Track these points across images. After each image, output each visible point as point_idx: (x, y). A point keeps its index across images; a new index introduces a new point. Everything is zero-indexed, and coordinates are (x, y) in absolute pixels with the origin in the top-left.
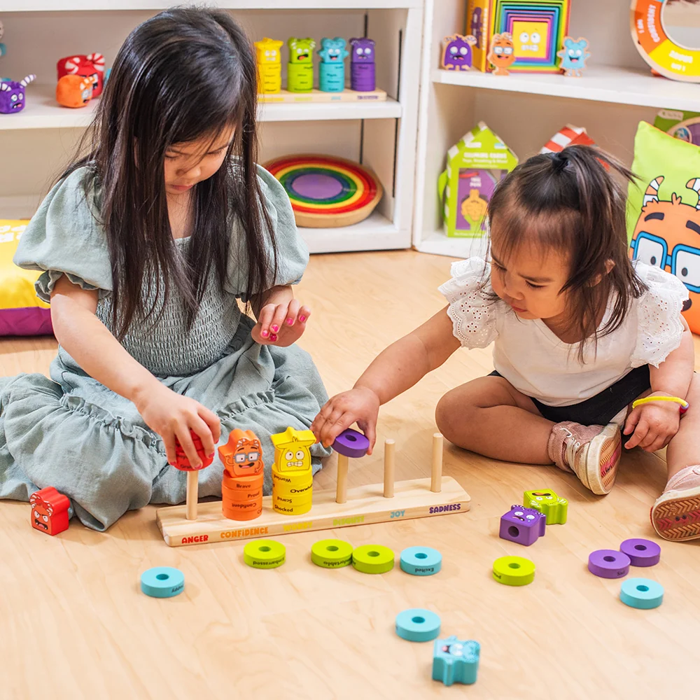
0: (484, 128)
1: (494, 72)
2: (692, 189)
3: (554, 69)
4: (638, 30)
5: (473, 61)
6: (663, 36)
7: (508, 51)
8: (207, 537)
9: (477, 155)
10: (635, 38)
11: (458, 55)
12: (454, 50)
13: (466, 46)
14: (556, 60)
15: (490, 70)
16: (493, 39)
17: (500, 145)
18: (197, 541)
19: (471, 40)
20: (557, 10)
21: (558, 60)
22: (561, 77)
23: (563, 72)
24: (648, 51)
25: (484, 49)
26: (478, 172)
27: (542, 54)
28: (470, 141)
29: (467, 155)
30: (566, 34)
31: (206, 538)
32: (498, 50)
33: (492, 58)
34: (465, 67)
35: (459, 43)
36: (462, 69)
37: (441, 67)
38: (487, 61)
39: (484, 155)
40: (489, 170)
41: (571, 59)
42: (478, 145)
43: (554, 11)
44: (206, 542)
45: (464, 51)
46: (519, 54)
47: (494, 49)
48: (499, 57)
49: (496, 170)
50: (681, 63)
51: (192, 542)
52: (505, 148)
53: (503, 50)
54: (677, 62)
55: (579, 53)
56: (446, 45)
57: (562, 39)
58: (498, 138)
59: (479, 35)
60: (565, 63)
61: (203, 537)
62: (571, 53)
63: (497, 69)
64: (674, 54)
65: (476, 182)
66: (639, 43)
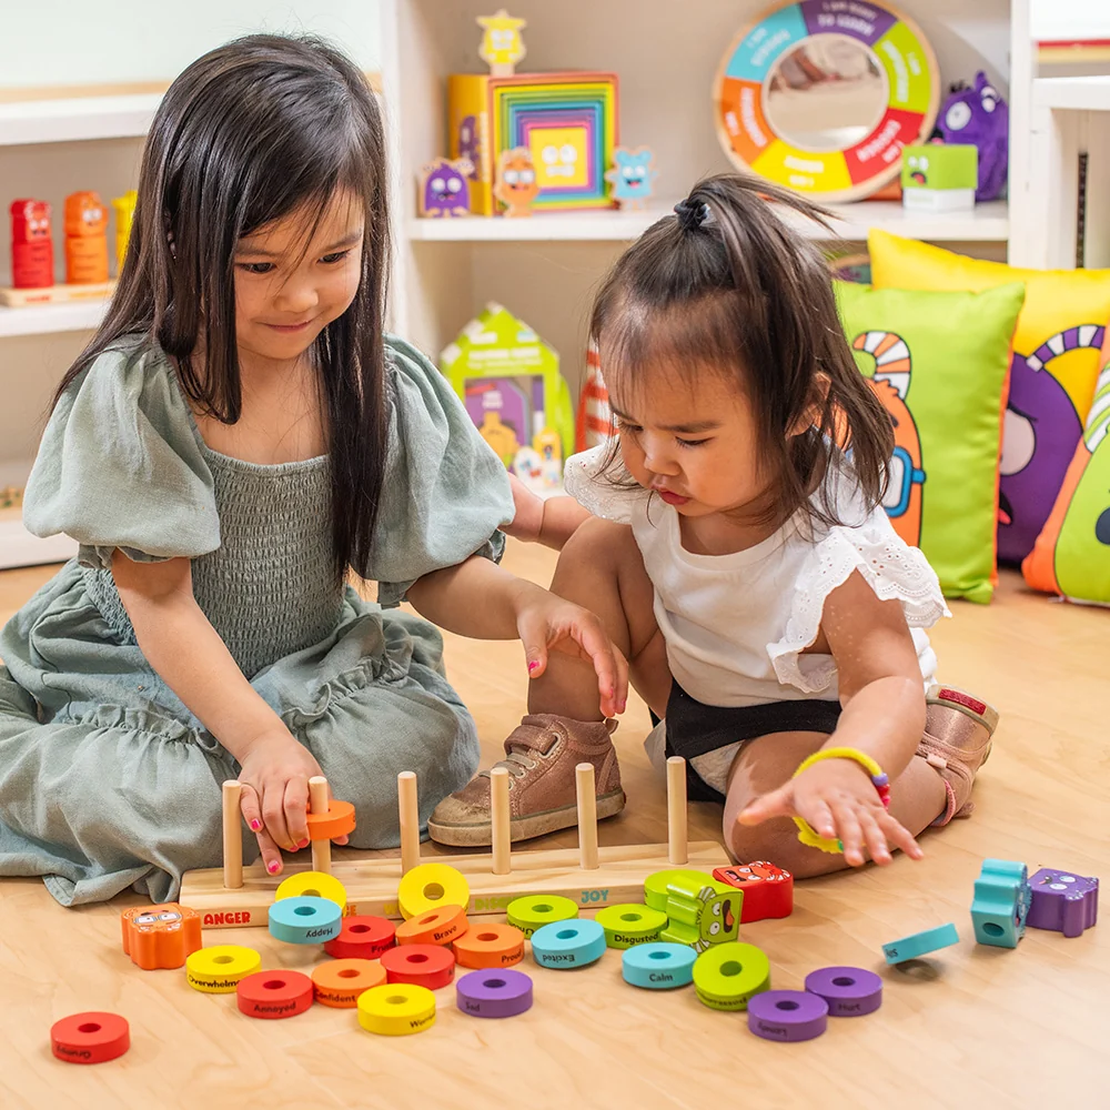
0: (497, 311)
1: (507, 213)
2: (863, 350)
3: (603, 201)
4: (728, 130)
5: (471, 200)
6: (771, 136)
7: (527, 176)
8: (249, 915)
9: (490, 354)
10: (726, 143)
11: (447, 193)
12: (438, 185)
13: (457, 175)
14: (605, 187)
15: (500, 210)
16: (501, 161)
17: (528, 335)
18: (231, 921)
19: (464, 166)
20: (597, 106)
21: (607, 188)
22: (614, 214)
23: (616, 205)
24: (750, 160)
25: (486, 178)
26: (494, 383)
27: (582, 180)
28: (476, 333)
29: (474, 355)
30: (617, 144)
31: (246, 917)
32: (511, 177)
33: (503, 190)
34: (460, 210)
35: (445, 173)
36: (454, 215)
37: (419, 215)
38: (494, 197)
39: (502, 354)
40: (512, 379)
41: (629, 182)
42: (491, 337)
43: (593, 109)
44: (246, 924)
45: (454, 185)
46: (545, 182)
47: (503, 176)
48: (514, 187)
49: (523, 377)
50: (806, 174)
51: (222, 922)
52: (534, 338)
53: (519, 176)
54: (799, 173)
55: (641, 172)
56: (423, 178)
57: (611, 153)
58: (521, 325)
59: (475, 158)
60: (620, 191)
61: (240, 916)
62: (628, 172)
63: (512, 208)
64: (791, 162)
65: (493, 399)
66: (734, 149)
